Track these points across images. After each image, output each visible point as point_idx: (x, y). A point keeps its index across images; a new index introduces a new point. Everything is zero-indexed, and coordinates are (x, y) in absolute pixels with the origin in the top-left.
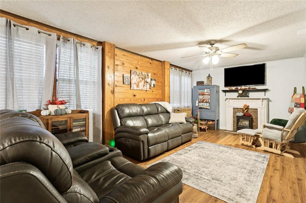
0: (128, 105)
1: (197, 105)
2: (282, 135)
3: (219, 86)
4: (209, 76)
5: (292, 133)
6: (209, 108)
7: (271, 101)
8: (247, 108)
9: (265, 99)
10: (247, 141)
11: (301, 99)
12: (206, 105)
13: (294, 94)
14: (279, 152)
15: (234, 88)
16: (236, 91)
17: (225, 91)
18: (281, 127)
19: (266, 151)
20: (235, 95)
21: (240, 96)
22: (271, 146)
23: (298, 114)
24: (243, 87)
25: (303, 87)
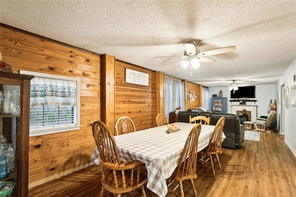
0: (193, 109)
1: (214, 109)
2: (266, 123)
3: (227, 98)
4: (221, 92)
5: (270, 121)
6: (222, 111)
7: (258, 107)
8: (245, 111)
9: (255, 106)
10: (249, 127)
11: (274, 106)
12: (220, 109)
13: (270, 103)
14: (264, 130)
15: (237, 99)
16: (238, 101)
17: (231, 101)
18: (265, 119)
19: (258, 131)
20: (238, 103)
21: (241, 104)
22: (260, 128)
23: (272, 113)
24: (242, 99)
25: (275, 100)
